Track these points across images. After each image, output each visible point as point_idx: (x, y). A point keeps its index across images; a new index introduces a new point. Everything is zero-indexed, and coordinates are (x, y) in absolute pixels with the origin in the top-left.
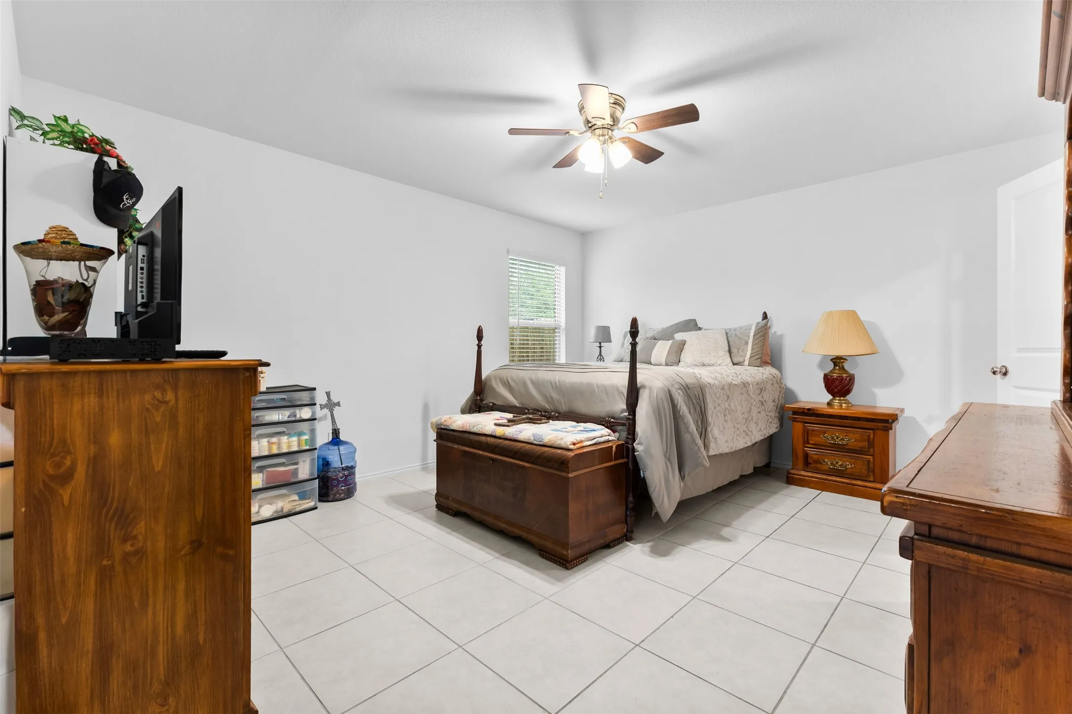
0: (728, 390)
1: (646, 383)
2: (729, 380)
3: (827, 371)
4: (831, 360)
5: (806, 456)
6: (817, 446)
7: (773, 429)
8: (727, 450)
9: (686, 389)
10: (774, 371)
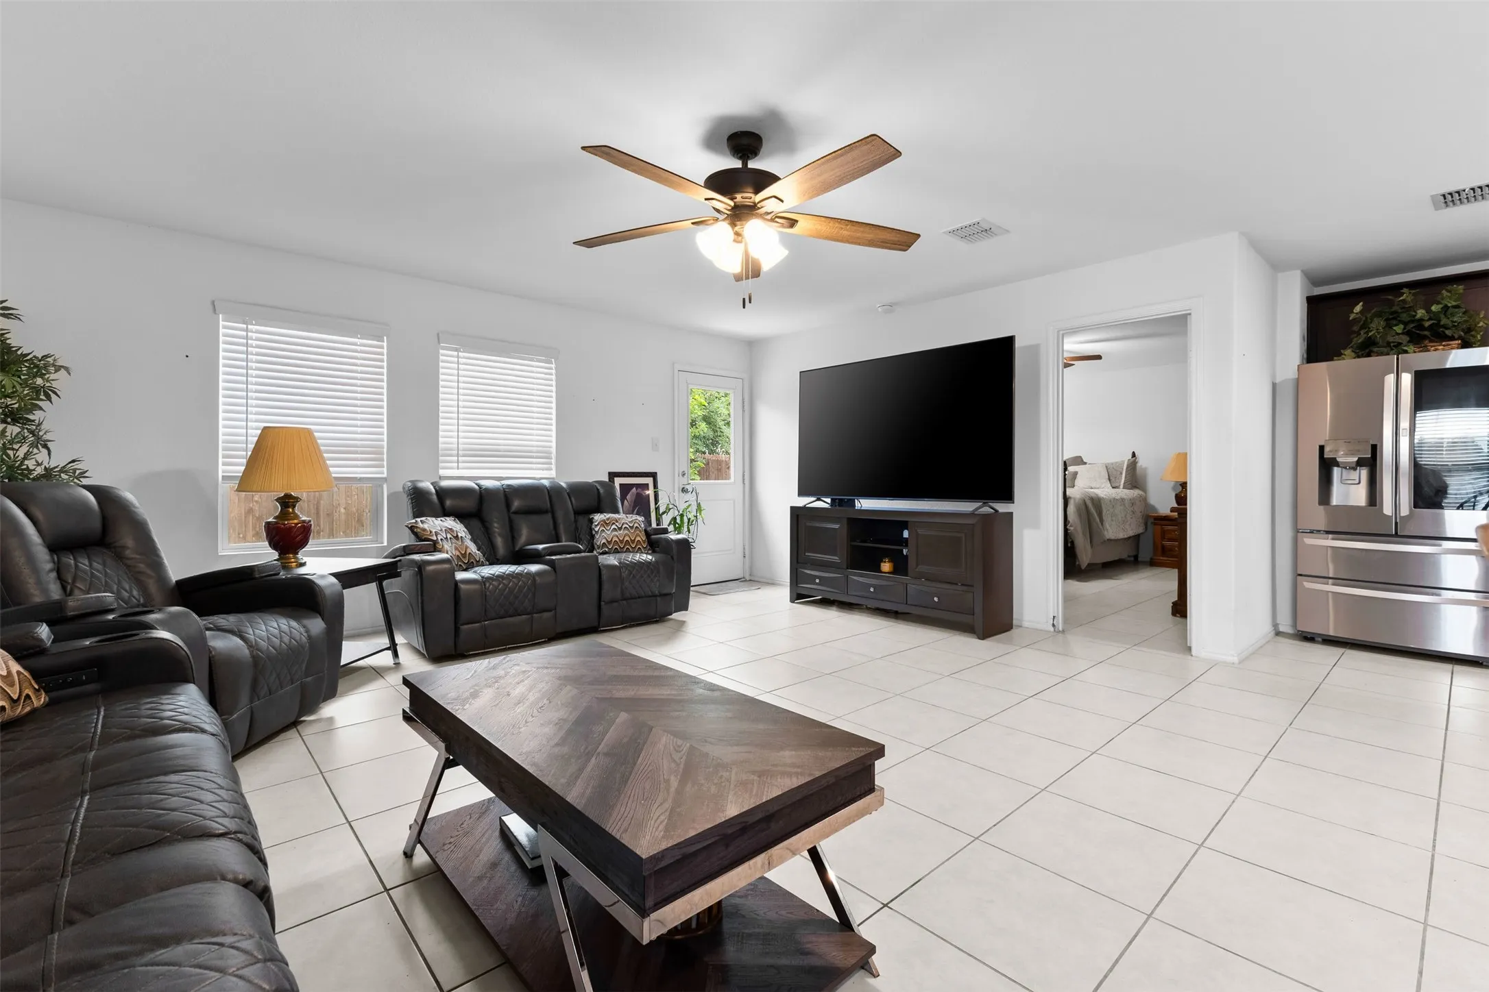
0: (1114, 502)
1: (1071, 496)
2: (1114, 496)
3: (1177, 492)
4: (1180, 485)
5: (1163, 547)
6: (1170, 540)
7: (1141, 530)
8: (1113, 538)
9: (1092, 499)
10: (1141, 492)
